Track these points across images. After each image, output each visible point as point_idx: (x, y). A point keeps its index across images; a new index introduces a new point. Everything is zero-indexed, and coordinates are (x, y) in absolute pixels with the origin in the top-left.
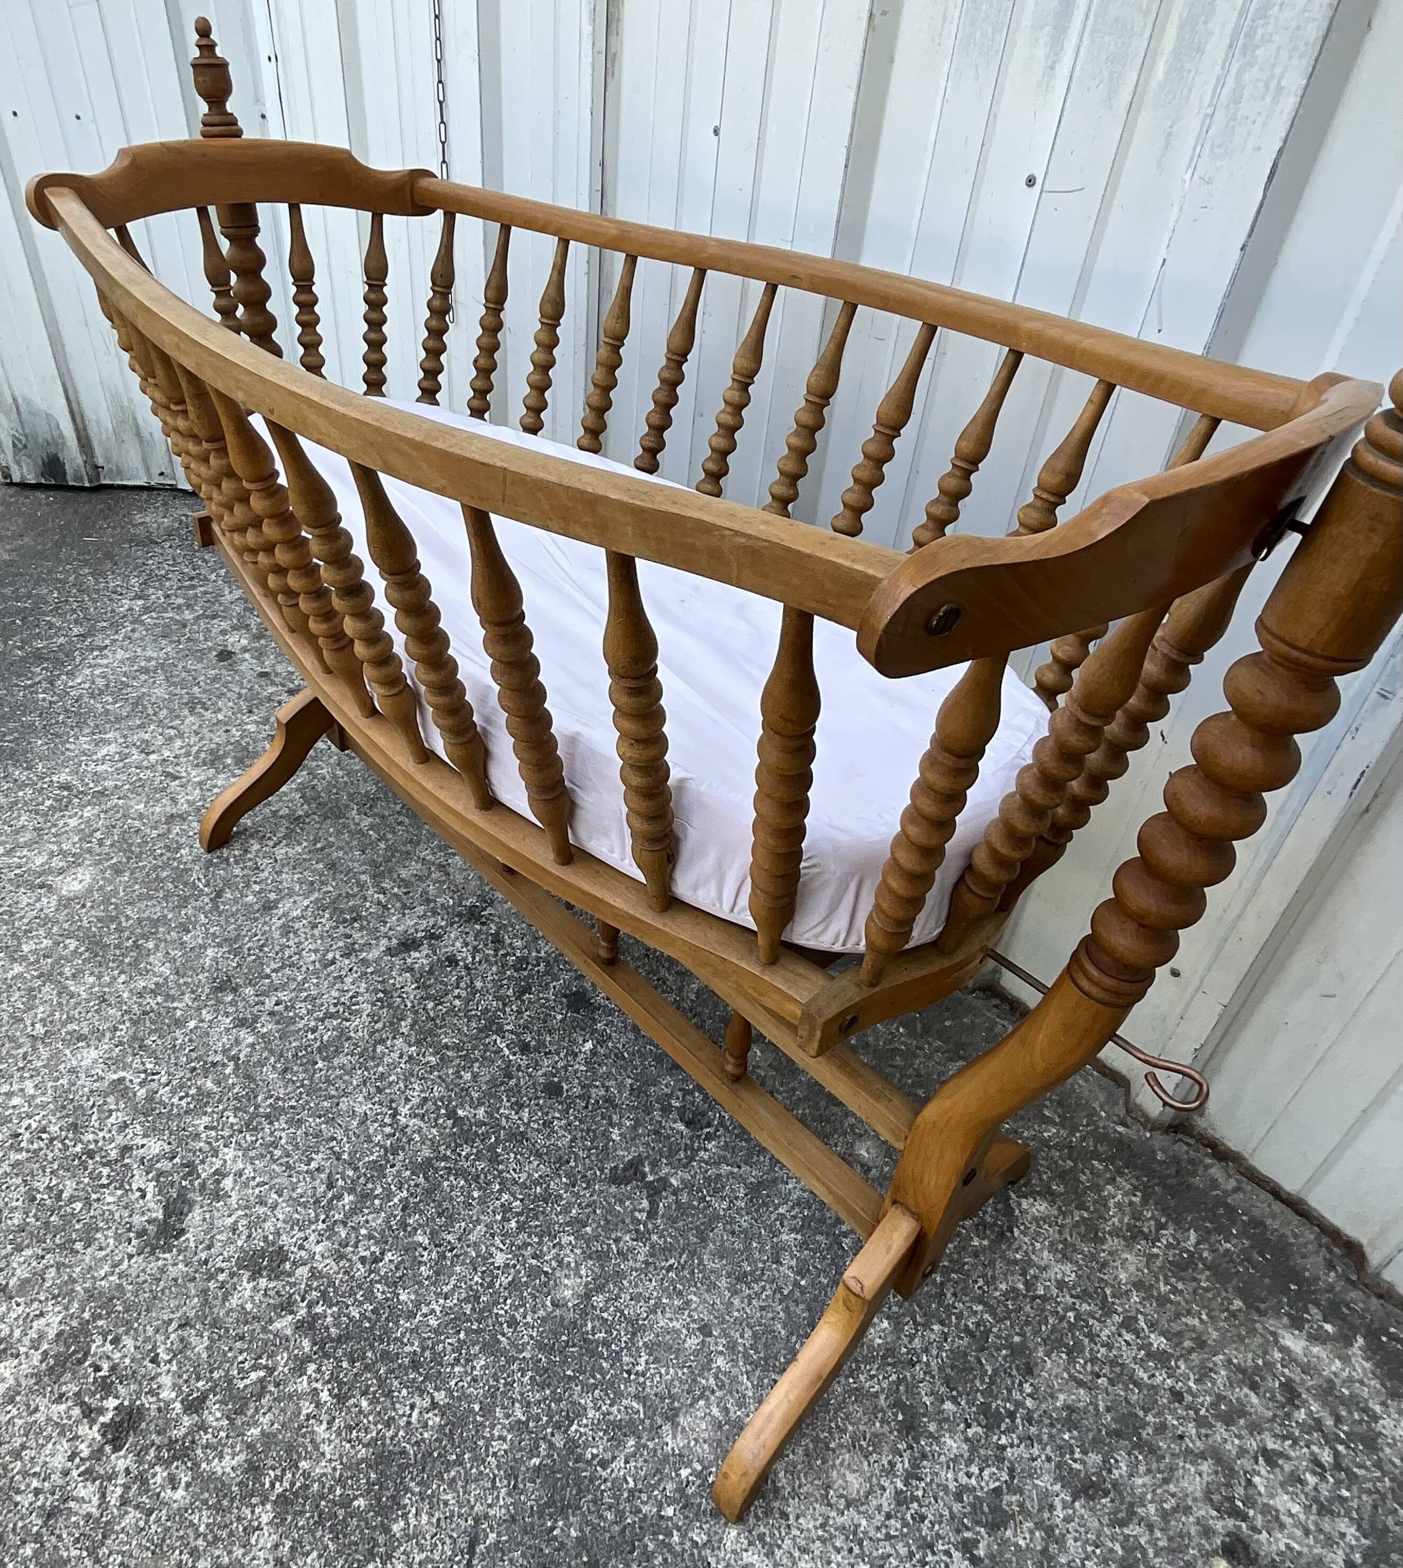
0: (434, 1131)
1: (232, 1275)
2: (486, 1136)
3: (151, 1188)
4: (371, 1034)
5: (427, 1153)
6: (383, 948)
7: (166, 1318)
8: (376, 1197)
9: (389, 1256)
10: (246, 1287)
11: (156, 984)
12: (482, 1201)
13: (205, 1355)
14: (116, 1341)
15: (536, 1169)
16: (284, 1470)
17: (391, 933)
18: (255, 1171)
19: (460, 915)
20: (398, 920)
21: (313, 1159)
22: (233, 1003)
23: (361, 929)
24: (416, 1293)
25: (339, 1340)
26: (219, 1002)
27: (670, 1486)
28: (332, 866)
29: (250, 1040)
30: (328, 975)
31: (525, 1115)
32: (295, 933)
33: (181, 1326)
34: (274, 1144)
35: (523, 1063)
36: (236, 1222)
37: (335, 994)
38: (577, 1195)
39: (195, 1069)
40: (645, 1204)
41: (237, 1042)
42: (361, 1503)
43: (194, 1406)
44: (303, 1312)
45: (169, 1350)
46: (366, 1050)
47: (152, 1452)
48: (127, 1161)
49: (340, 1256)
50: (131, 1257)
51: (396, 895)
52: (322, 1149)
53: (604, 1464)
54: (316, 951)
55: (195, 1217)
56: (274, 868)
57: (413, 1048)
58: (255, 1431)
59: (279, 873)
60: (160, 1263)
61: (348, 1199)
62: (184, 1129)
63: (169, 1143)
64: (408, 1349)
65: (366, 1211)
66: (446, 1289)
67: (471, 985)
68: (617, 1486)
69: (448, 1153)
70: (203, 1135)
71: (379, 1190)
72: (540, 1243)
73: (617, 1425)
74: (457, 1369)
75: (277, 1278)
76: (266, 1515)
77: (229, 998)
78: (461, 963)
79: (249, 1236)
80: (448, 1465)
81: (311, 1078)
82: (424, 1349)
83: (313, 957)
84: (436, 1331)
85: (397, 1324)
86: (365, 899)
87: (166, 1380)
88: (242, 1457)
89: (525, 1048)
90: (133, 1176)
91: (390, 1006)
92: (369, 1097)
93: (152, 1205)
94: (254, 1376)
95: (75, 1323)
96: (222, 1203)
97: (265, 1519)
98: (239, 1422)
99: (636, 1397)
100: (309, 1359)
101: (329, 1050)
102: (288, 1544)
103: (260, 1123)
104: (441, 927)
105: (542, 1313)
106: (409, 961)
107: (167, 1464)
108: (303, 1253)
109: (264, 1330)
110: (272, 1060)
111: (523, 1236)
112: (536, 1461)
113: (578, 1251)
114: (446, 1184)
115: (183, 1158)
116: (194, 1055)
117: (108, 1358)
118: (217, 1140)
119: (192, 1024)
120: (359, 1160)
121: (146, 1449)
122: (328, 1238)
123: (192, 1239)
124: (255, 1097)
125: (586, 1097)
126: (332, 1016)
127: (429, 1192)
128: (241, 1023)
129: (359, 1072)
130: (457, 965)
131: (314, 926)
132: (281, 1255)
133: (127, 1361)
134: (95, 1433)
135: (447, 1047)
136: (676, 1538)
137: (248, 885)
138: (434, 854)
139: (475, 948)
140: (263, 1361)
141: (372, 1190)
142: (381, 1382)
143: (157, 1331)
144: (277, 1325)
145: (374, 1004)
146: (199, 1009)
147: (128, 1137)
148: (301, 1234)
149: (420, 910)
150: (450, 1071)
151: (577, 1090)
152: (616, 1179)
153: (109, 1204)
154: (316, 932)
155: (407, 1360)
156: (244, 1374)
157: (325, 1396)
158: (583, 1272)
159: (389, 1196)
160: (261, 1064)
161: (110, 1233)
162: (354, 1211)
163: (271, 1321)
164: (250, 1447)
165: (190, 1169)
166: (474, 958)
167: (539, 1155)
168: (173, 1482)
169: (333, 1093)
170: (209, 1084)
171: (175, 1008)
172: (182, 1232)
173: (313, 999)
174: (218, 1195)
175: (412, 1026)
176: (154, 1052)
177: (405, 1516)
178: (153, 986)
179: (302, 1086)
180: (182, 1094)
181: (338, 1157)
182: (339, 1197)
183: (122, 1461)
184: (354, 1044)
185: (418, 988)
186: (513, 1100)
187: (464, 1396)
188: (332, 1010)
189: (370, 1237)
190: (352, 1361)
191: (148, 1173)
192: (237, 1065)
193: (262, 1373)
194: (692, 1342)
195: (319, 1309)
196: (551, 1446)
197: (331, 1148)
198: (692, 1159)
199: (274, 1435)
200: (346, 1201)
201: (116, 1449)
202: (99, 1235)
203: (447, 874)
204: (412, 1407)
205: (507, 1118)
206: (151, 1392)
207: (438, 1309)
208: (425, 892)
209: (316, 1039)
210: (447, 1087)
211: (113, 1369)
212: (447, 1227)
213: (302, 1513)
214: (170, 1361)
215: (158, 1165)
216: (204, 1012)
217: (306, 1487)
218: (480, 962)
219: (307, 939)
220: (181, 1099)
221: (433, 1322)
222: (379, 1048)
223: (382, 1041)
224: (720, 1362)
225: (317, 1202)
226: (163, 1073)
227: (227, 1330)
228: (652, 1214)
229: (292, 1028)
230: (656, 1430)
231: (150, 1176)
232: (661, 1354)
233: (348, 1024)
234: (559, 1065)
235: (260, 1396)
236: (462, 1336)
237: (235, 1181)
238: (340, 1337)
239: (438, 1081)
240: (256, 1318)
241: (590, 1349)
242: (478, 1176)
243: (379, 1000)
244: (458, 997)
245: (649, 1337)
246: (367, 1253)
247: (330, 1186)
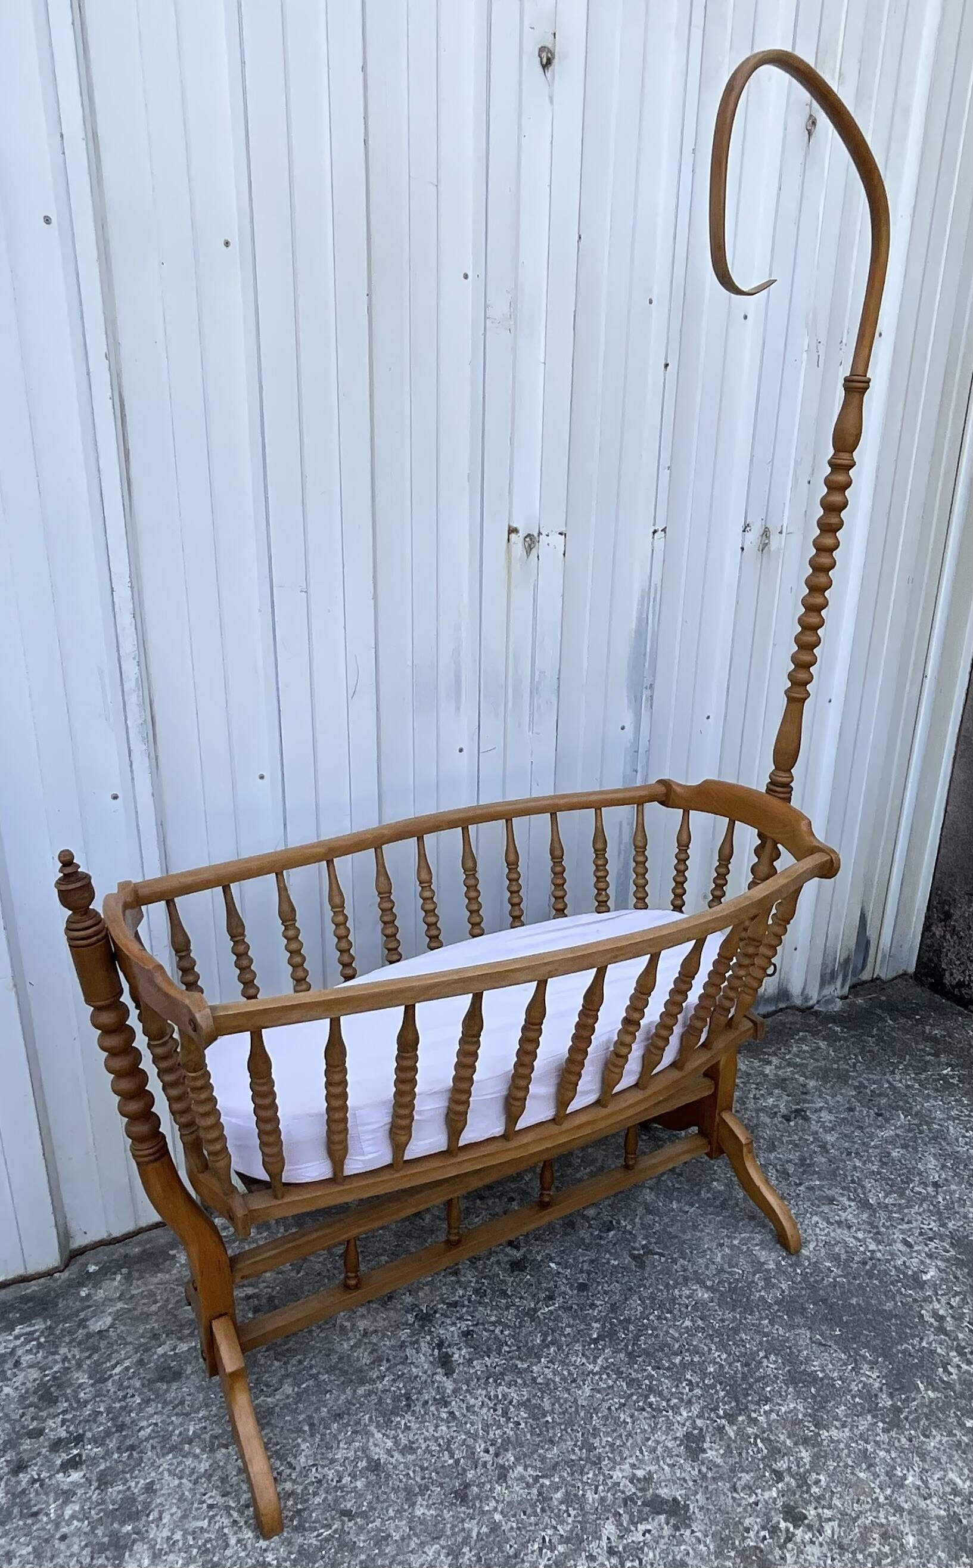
0: (606, 1351)
1: (703, 1463)
2: (612, 1324)
3: (642, 1527)
4: (525, 1385)
5: (622, 1355)
6: (445, 1378)
7: (731, 1501)
8: (651, 1383)
9: (688, 1377)
10: (710, 1454)
11: (448, 1554)
12: (654, 1329)
13: (752, 1474)
14: (747, 1530)
15: (635, 1302)
16: (805, 1426)
17: (429, 1372)
18: (631, 1456)
19: (422, 1326)
20: (417, 1367)
21: (624, 1420)
22: (481, 1486)
23: (420, 1393)
24: (709, 1363)
25: (737, 1401)
26: (478, 1497)
27: (789, 1269)
28: (338, 1416)
29: (520, 1469)
30: (465, 1416)
31: (599, 1303)
32: (413, 1443)
33: (736, 1491)
34: (612, 1445)
35: (562, 1300)
36: (668, 1465)
37: (485, 1410)
38: (651, 1285)
39: (543, 1510)
40: (656, 1257)
41: (521, 1478)
42: (813, 1390)
43: (779, 1476)
44: (723, 1421)
45: (750, 1496)
46: (539, 1389)
47: (805, 1496)
48: (621, 1549)
49: (690, 1402)
50: (693, 1532)
51: (388, 1369)
52: (617, 1415)
53: (783, 1292)
54: (437, 1426)
55: (664, 1492)
56: (323, 1467)
57: (543, 1360)
58: (788, 1442)
59: (333, 1461)
60: (696, 1511)
61: (652, 1399)
62: (597, 1509)
63: (608, 1519)
64: (740, 1368)
65: (660, 1388)
66: (706, 1349)
67: (493, 1323)
68: (790, 1288)
69: (623, 1344)
70: (602, 1495)
71: (647, 1382)
72: (679, 1304)
73: (767, 1285)
74: (748, 1346)
75: (704, 1437)
76: (824, 1434)
77: (475, 1489)
78: (471, 1328)
79: (677, 1456)
80: (792, 1352)
81: (561, 1424)
82: (739, 1361)
83: (444, 1428)
84: (729, 1354)
85: (726, 1373)
86: (389, 1390)
87: (767, 1495)
88: (801, 1447)
89: (551, 1298)
90: (633, 1541)
91: (502, 1374)
92: (579, 1387)
93: (656, 1523)
94: (760, 1445)
95: (738, 1560)
96: (655, 1476)
97: (826, 1434)
98: (785, 1451)
99: (754, 1275)
100: (749, 1416)
101: (536, 1412)
102: (835, 1422)
103: (594, 1456)
104: (432, 1339)
105: (717, 1308)
106: (461, 1361)
107: (809, 1487)
108: (687, 1424)
109: (735, 1442)
110: (541, 1451)
111: (675, 1312)
112: (785, 1317)
113: (683, 1289)
114: (643, 1346)
115: (620, 1507)
116: (529, 1511)
117: (758, 1533)
118: (607, 1484)
119: (497, 1517)
120: (625, 1392)
121: (803, 1499)
122: (678, 1408)
123: (680, 1492)
124: (573, 1460)
125: (589, 1273)
126: (505, 1413)
127: (647, 1354)
128: (503, 1477)
129: (558, 1393)
130: (472, 1331)
131: (408, 1428)
132: (688, 1436)
133: (758, 1520)
134: (799, 1532)
135: (543, 1341)
136: (808, 1270)
137: (342, 1488)
138: (349, 1339)
139: (458, 1319)
140: (752, 1440)
141: (646, 1385)
142: (757, 1380)
143: (739, 1505)
144: (732, 1435)
145: (500, 1384)
146: (483, 1513)
147: (600, 1552)
148: (676, 1424)
149: (408, 1352)
150: (563, 1339)
151: (584, 1275)
152: (642, 1266)
153: (655, 1556)
154: (414, 1426)
155: (746, 1369)
156: (759, 1451)
157: (767, 1408)
158: (694, 1288)
159: (650, 1377)
160: (543, 1459)
161: (676, 1549)
162: (660, 1394)
163: (730, 1438)
164: (796, 1444)
165: (629, 1500)
166: (467, 1320)
167: (626, 1299)
168: (817, 1482)
169: (573, 1409)
170: (559, 1495)
171: (479, 1533)
172: (675, 1499)
173: (487, 1427)
174: (648, 1479)
175: (522, 1360)
176: (522, 1544)
177: (816, 1371)
178: (450, 1558)
179: (565, 1430)
180: (565, 1515)
181: (624, 1405)
182: (651, 1405)
183: (811, 1513)
184: (534, 1396)
185: (489, 1357)
186: (588, 1308)
187: (761, 1343)
188: (500, 1412)
189: (677, 1386)
190: (748, 1395)
191: (631, 1531)
192: (541, 1477)
193: (759, 1441)
194: (727, 1251)
195: (721, 1413)
196: (778, 1310)
197: (616, 1409)
198: (631, 1233)
199: (789, 1432)
200: (654, 1400)
201: (806, 1518)
202: (678, 1558)
203: (376, 1331)
204: (767, 1367)
205: (601, 1312)
206: (774, 1503)
207: (717, 1353)
208: (392, 1348)
209: (526, 1423)
210: (576, 1342)
211: (764, 1528)
212: (669, 1346)
213: (822, 1417)
214: (756, 1494)
215: (625, 1524)
216: (487, 1508)
217: (810, 1416)
218: (472, 1317)
219: (423, 1433)
220: (569, 1515)
221: (724, 1356)
222: (539, 1380)
223: (534, 1379)
224: (736, 1242)
225: (654, 1417)
226: (543, 1534)
227: (736, 1463)
228: (662, 1255)
229: (513, 1439)
230: (768, 1271)
231: (633, 1528)
232: (733, 1263)
233: (515, 1401)
234: (564, 1281)
235: (771, 1441)
236: (731, 1343)
237: (639, 1468)
238: (736, 1401)
239: (570, 1346)
240: (729, 1446)
241: (732, 1291)
242: (639, 1330)
243: (495, 1381)
244: (502, 1332)
245: (726, 1266)
246: (687, 1388)
247: (643, 1409)
